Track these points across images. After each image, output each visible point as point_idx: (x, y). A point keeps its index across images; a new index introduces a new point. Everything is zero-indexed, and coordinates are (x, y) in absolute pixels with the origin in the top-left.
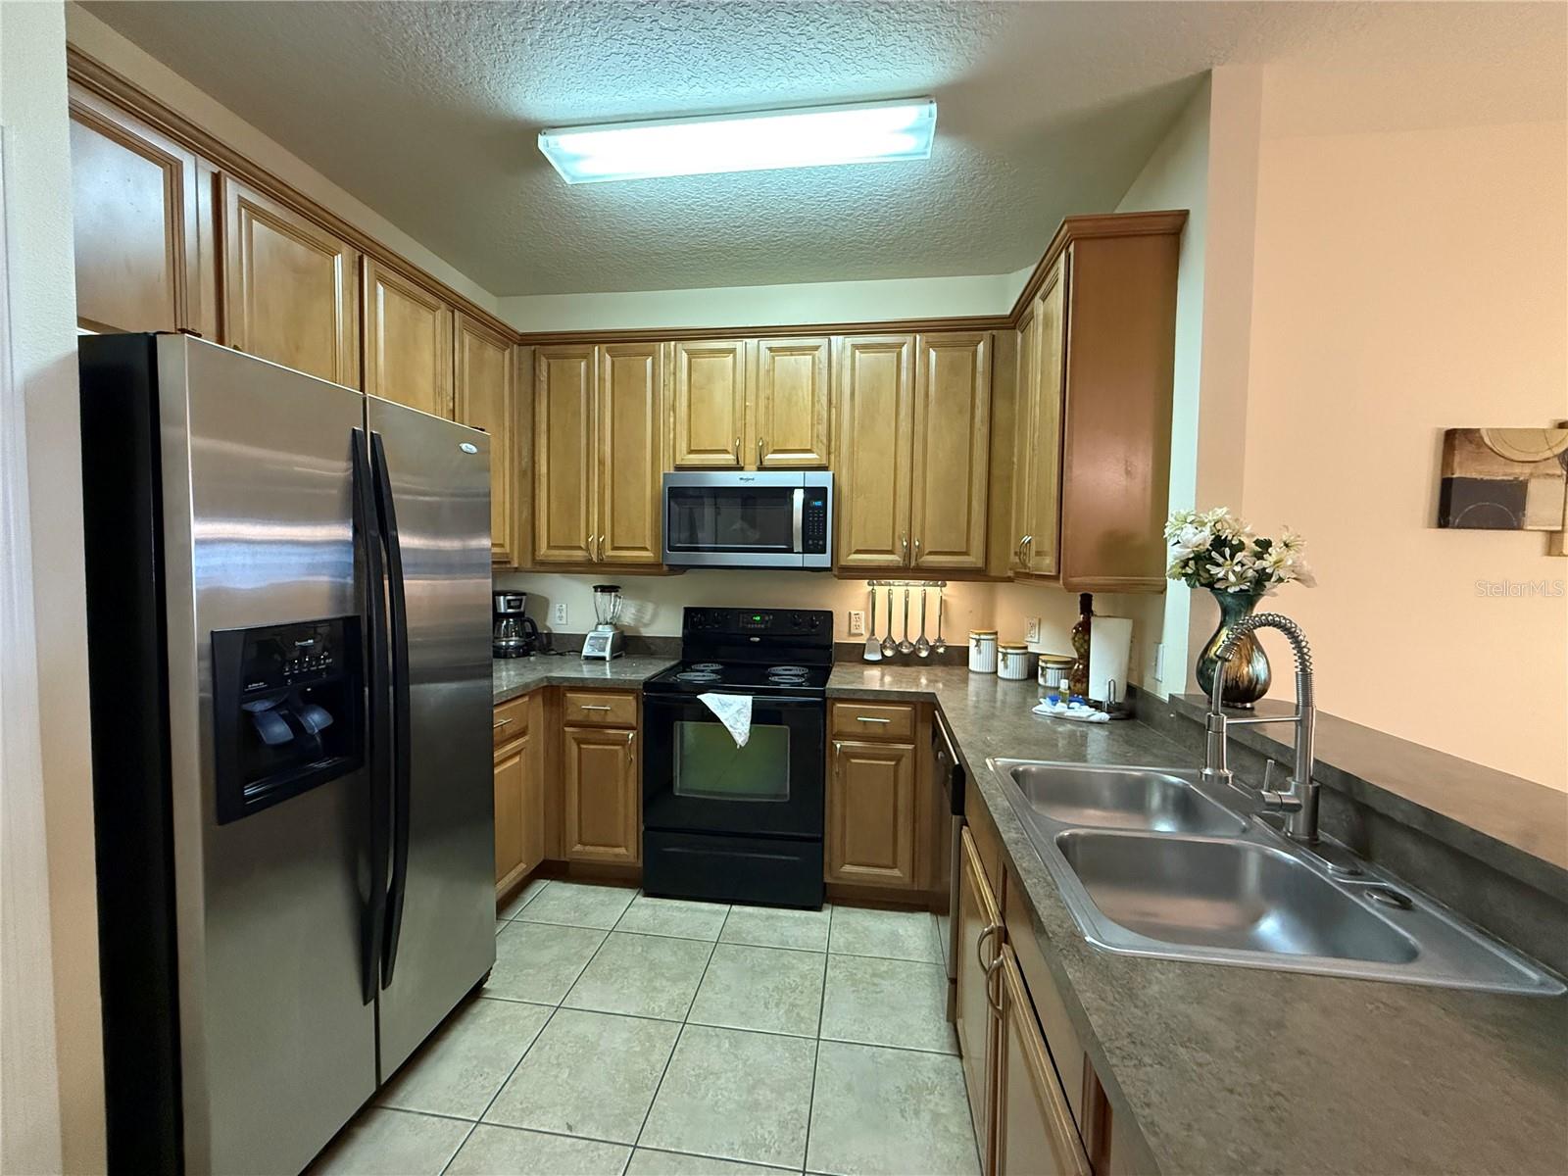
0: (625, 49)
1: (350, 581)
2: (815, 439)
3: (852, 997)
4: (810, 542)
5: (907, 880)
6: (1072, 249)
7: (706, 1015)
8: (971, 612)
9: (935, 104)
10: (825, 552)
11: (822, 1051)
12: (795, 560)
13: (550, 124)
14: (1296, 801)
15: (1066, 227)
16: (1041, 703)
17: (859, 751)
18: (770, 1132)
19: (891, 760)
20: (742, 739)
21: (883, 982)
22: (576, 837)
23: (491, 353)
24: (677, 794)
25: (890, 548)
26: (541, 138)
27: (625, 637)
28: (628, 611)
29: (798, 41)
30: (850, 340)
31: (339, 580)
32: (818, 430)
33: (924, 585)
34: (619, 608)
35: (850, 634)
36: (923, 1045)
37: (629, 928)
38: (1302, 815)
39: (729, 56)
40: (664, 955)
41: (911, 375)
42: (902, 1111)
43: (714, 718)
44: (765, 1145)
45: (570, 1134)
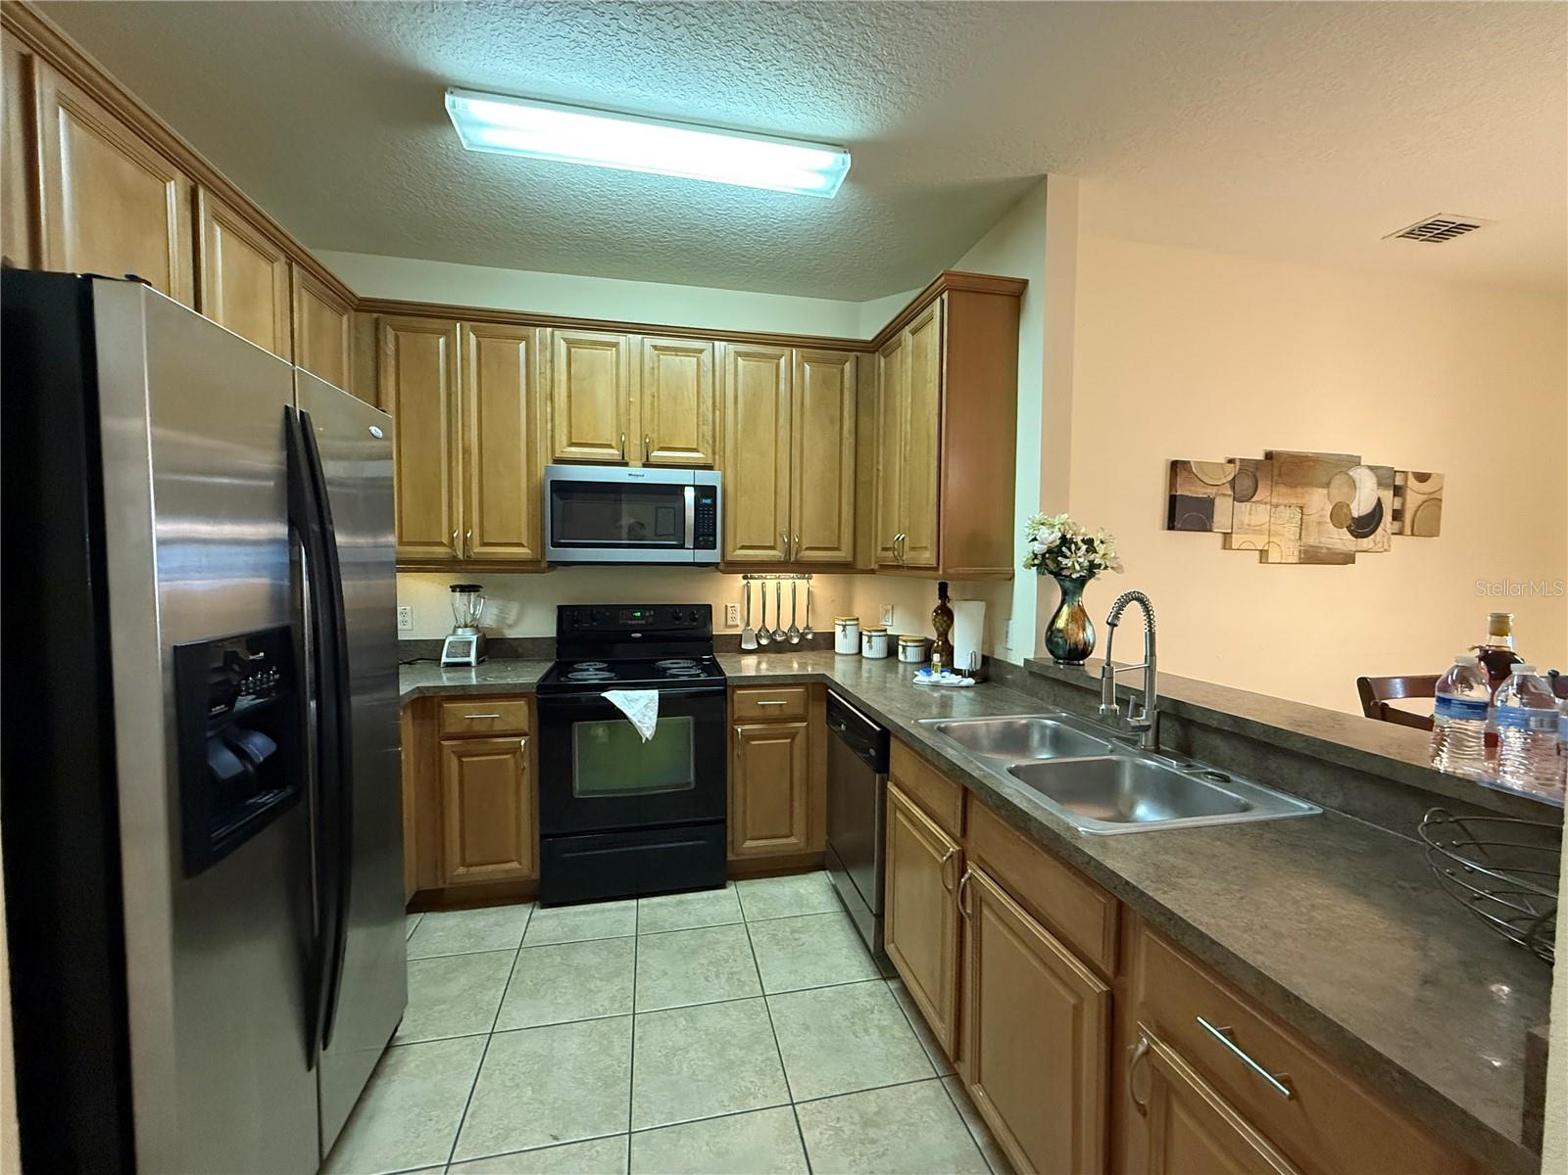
0: (573, 36)
1: (286, 583)
2: (700, 438)
3: (781, 954)
4: (701, 538)
5: (802, 845)
6: (945, 296)
7: (652, 1002)
8: (833, 601)
9: (849, 155)
10: (715, 548)
11: (771, 1005)
12: (685, 555)
13: (458, 84)
14: (1147, 723)
15: (943, 278)
16: (916, 676)
17: (757, 733)
18: (752, 1082)
19: (786, 738)
20: (650, 732)
21: (803, 936)
22: (457, 858)
23: (328, 316)
24: (577, 797)
25: (772, 544)
26: (447, 97)
27: (488, 639)
28: (488, 612)
29: (746, 74)
30: (732, 347)
31: (277, 582)
32: (703, 431)
33: (793, 578)
34: (479, 609)
35: (727, 626)
36: (854, 977)
37: (538, 942)
38: (1151, 733)
39: (678, 69)
40: (586, 958)
41: (789, 385)
42: (855, 1034)
43: (621, 715)
44: (751, 1094)
45: (558, 1143)
